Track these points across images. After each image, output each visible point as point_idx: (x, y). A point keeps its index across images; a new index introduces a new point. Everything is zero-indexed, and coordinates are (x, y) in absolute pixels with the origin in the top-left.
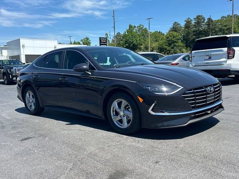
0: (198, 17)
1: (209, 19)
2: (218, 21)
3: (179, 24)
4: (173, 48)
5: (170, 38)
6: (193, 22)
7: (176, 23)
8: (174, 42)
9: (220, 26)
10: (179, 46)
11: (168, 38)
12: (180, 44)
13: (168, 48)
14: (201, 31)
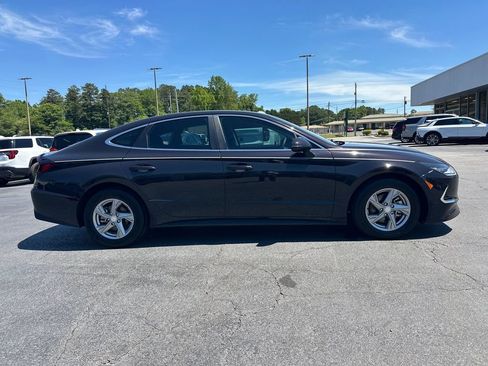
0: (88, 86)
1: (104, 91)
2: (115, 94)
3: (57, 93)
4: (54, 128)
5: (48, 113)
6: (81, 92)
7: (51, 90)
8: (54, 119)
9: (119, 102)
10: (63, 125)
11: (43, 112)
12: (64, 122)
13: (46, 128)
14: (93, 107)
